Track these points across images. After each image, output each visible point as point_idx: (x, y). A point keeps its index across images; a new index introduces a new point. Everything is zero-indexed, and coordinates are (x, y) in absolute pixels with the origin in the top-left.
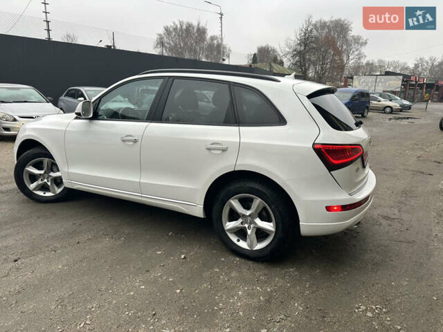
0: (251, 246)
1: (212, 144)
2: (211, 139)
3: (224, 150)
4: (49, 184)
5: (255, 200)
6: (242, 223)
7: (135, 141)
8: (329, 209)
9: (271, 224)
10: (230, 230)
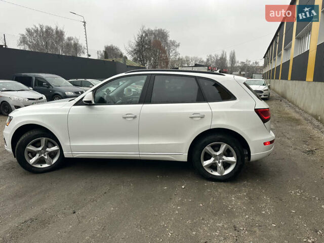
0: (221, 173)
1: (193, 114)
2: (192, 111)
3: (202, 117)
4: (46, 157)
5: (222, 145)
6: (214, 160)
7: (135, 117)
8: (265, 144)
9: (233, 158)
10: (206, 166)
